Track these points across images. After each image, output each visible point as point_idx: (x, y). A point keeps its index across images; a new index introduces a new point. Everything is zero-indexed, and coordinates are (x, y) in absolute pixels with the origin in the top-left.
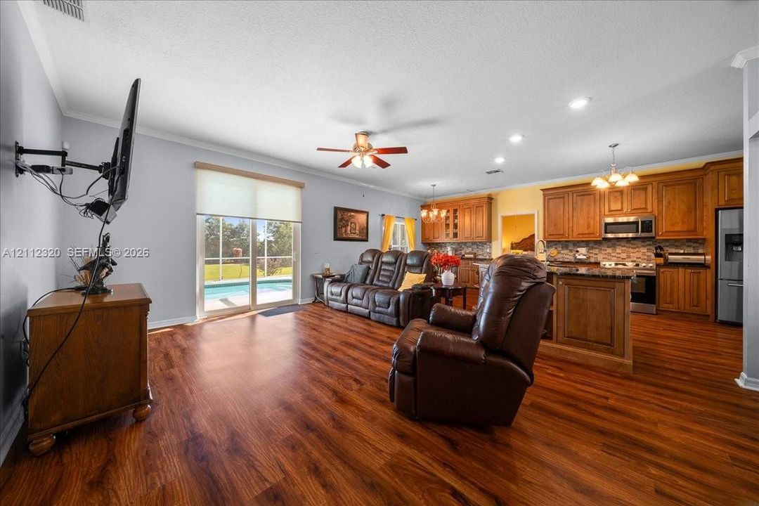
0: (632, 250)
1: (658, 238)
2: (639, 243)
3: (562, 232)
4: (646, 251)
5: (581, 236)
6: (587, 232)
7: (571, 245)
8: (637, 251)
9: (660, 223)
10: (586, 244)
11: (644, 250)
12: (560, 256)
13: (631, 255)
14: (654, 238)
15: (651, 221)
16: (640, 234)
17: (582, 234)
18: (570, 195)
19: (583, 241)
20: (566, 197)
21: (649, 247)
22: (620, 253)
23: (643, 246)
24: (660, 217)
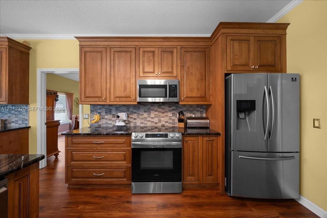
0: (162, 115)
1: (181, 103)
2: (167, 108)
3: (99, 95)
4: (171, 115)
5: (118, 99)
6: (123, 95)
7: (114, 109)
8: (166, 116)
9: (182, 88)
10: (127, 108)
11: (170, 114)
12: (104, 121)
13: (162, 119)
14: (178, 103)
15: (176, 86)
16: (168, 99)
17: (119, 97)
18: (108, 50)
19: (124, 105)
20: (104, 53)
21: (174, 112)
22: (153, 118)
23: (170, 111)
24: (182, 82)
